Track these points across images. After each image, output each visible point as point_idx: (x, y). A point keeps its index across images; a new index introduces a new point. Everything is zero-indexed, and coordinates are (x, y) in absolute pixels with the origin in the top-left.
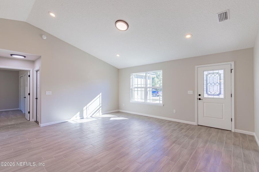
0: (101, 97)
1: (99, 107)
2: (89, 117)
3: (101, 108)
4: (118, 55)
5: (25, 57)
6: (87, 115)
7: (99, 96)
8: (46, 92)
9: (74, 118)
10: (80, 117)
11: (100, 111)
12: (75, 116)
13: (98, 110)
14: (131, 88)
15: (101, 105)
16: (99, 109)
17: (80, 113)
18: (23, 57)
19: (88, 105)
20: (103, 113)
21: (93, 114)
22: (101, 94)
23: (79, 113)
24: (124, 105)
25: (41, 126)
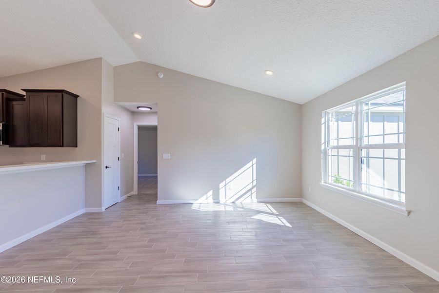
0: (255, 166)
1: (251, 186)
2: (229, 202)
3: (255, 189)
4: (269, 73)
5: (151, 108)
6: (227, 199)
7: (250, 164)
8: (164, 154)
9: (202, 200)
10: (213, 199)
11: (254, 195)
12: (205, 197)
13: (250, 193)
14: (323, 147)
15: (255, 183)
16: (251, 190)
17: (213, 192)
18: (149, 109)
19: (228, 180)
20: (259, 200)
21: (238, 199)
22: (255, 160)
23: (211, 193)
24: (310, 188)
25: (157, 203)
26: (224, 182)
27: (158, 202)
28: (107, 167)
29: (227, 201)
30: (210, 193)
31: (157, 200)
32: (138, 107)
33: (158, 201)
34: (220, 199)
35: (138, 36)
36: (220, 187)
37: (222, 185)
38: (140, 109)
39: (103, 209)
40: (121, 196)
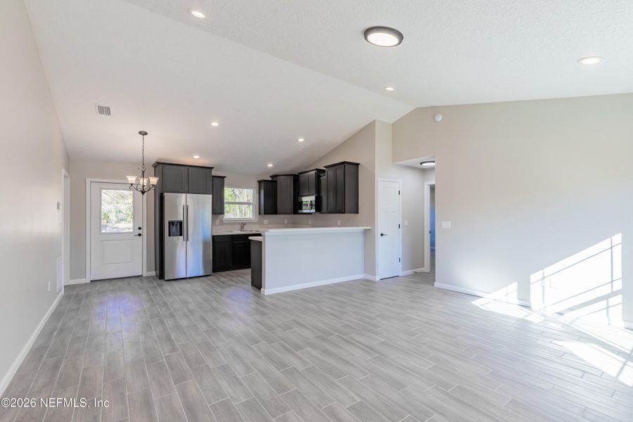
0: (618, 249)
1: (606, 290)
2: (551, 311)
3: (617, 299)
6: (547, 304)
8: (443, 222)
10: (519, 298)
13: (603, 303)
15: (617, 285)
16: (605, 298)
17: (519, 287)
21: (570, 309)
22: (617, 239)
25: (435, 286)
26: (541, 272)
27: (437, 284)
28: (382, 235)
29: (545, 307)
30: (514, 286)
31: (434, 281)
32: (421, 163)
33: (435, 283)
34: (532, 301)
35: (390, 89)
36: (532, 281)
37: (535, 277)
38: (424, 165)
39: (378, 278)
40: (403, 270)
